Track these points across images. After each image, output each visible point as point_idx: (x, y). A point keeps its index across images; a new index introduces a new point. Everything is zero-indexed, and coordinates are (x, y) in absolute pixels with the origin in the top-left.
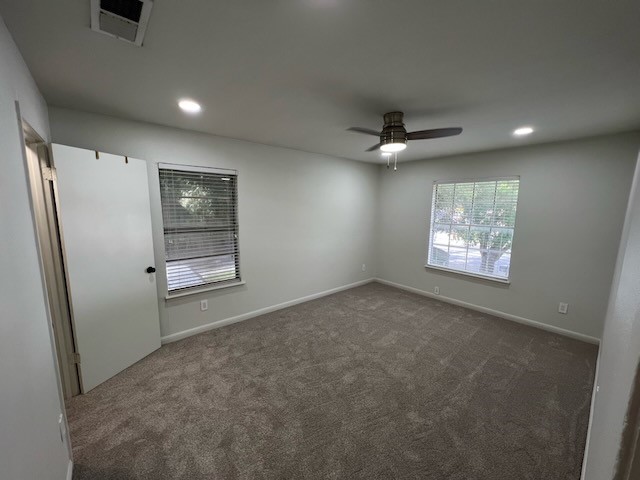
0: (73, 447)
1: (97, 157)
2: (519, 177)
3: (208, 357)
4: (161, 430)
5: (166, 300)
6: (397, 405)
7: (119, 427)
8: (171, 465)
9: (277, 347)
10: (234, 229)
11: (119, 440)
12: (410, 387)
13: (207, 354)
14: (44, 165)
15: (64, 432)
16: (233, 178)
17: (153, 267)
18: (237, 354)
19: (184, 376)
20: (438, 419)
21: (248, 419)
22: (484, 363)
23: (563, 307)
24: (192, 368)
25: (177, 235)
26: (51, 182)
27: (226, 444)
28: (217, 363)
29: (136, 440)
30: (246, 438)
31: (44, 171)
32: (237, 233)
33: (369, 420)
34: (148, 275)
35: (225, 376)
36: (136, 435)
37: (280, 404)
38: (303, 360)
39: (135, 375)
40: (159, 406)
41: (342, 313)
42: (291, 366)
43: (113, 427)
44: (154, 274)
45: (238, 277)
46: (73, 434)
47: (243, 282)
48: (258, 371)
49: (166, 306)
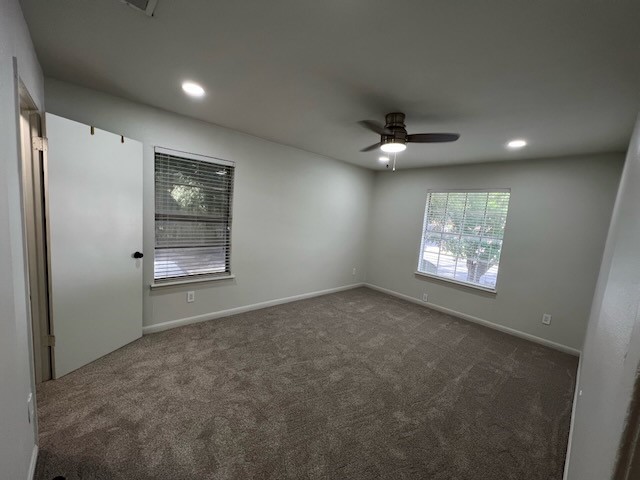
0: (40, 433)
1: (92, 132)
2: (509, 190)
3: (191, 350)
4: (137, 419)
5: (151, 288)
6: (383, 404)
7: (92, 415)
8: (146, 454)
9: (264, 342)
10: (227, 221)
11: (91, 427)
12: (397, 387)
13: (191, 346)
14: (35, 134)
15: (32, 413)
16: (230, 170)
17: (141, 252)
18: (222, 347)
19: (164, 367)
20: (424, 419)
21: (230, 412)
22: (469, 368)
23: (547, 318)
24: (174, 359)
25: (168, 222)
26: (41, 153)
27: (206, 435)
28: (200, 355)
29: (110, 427)
30: (228, 430)
31: (34, 140)
32: (230, 226)
33: (355, 417)
34: (135, 260)
35: (209, 368)
36: (110, 423)
37: (264, 398)
38: (289, 356)
39: (114, 362)
40: (136, 396)
41: (330, 314)
42: (277, 363)
43: (85, 413)
44: (141, 260)
45: (228, 271)
46: (41, 419)
47: (232, 276)
48: (244, 365)
49: (151, 295)
